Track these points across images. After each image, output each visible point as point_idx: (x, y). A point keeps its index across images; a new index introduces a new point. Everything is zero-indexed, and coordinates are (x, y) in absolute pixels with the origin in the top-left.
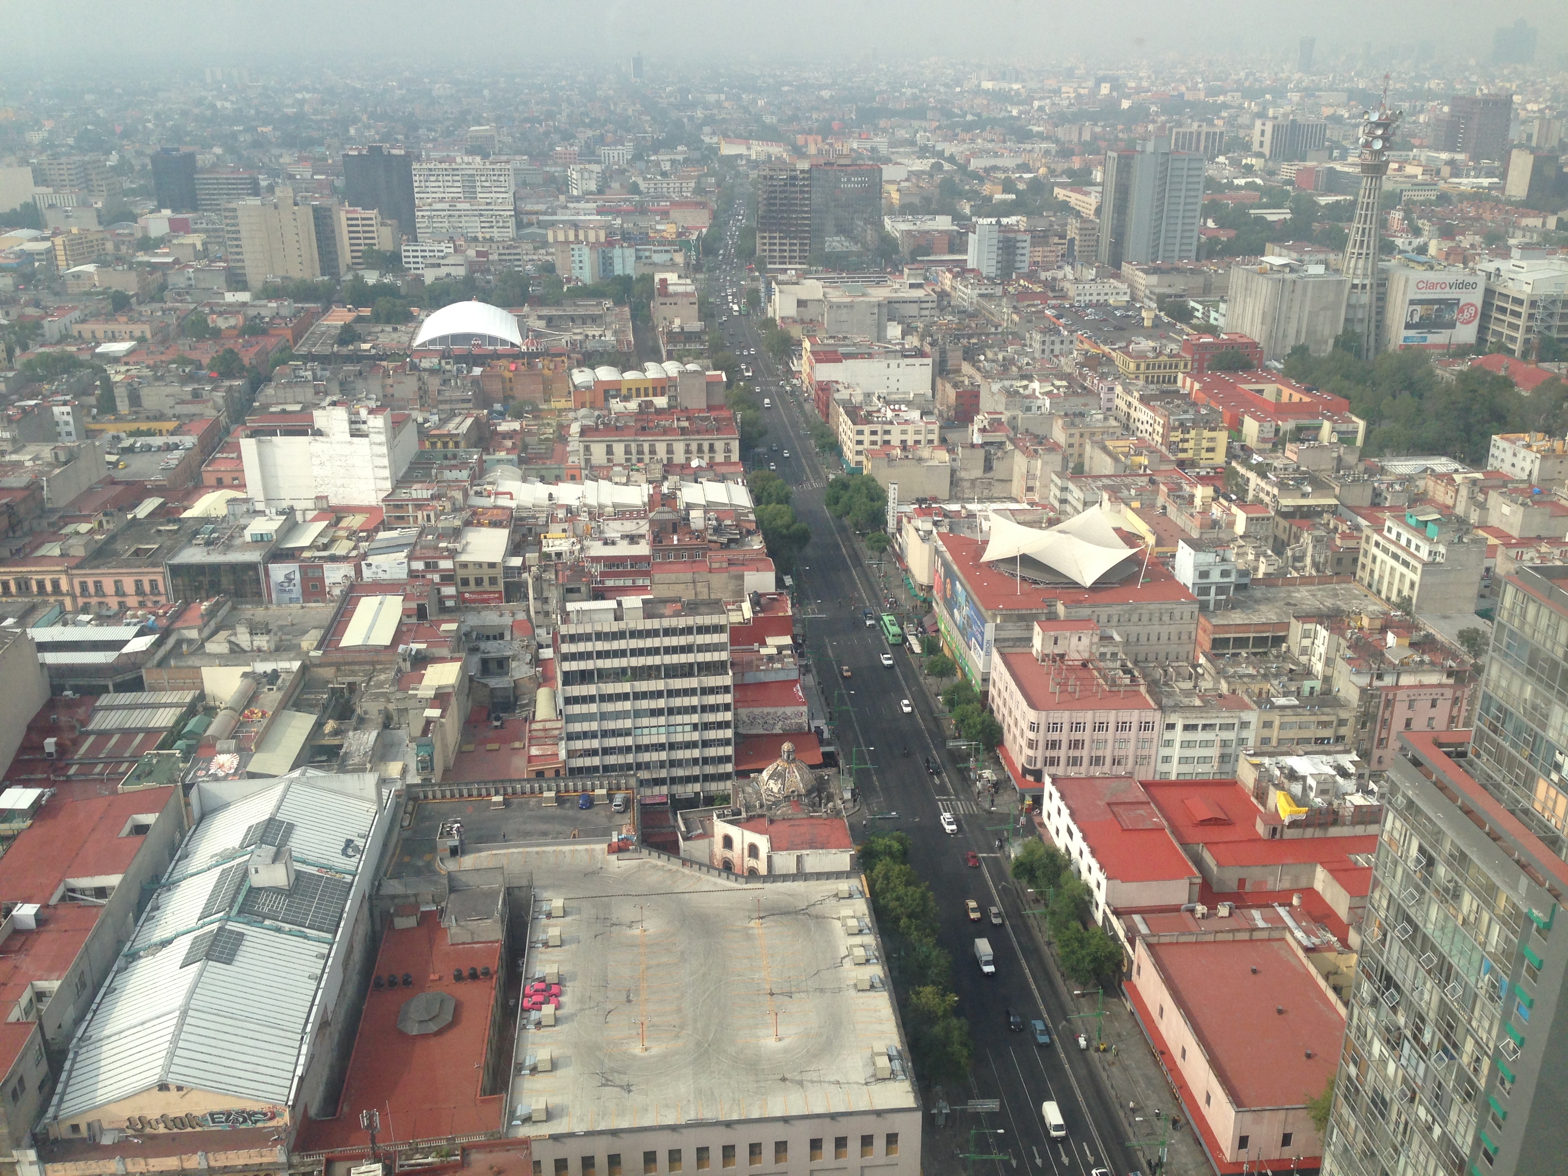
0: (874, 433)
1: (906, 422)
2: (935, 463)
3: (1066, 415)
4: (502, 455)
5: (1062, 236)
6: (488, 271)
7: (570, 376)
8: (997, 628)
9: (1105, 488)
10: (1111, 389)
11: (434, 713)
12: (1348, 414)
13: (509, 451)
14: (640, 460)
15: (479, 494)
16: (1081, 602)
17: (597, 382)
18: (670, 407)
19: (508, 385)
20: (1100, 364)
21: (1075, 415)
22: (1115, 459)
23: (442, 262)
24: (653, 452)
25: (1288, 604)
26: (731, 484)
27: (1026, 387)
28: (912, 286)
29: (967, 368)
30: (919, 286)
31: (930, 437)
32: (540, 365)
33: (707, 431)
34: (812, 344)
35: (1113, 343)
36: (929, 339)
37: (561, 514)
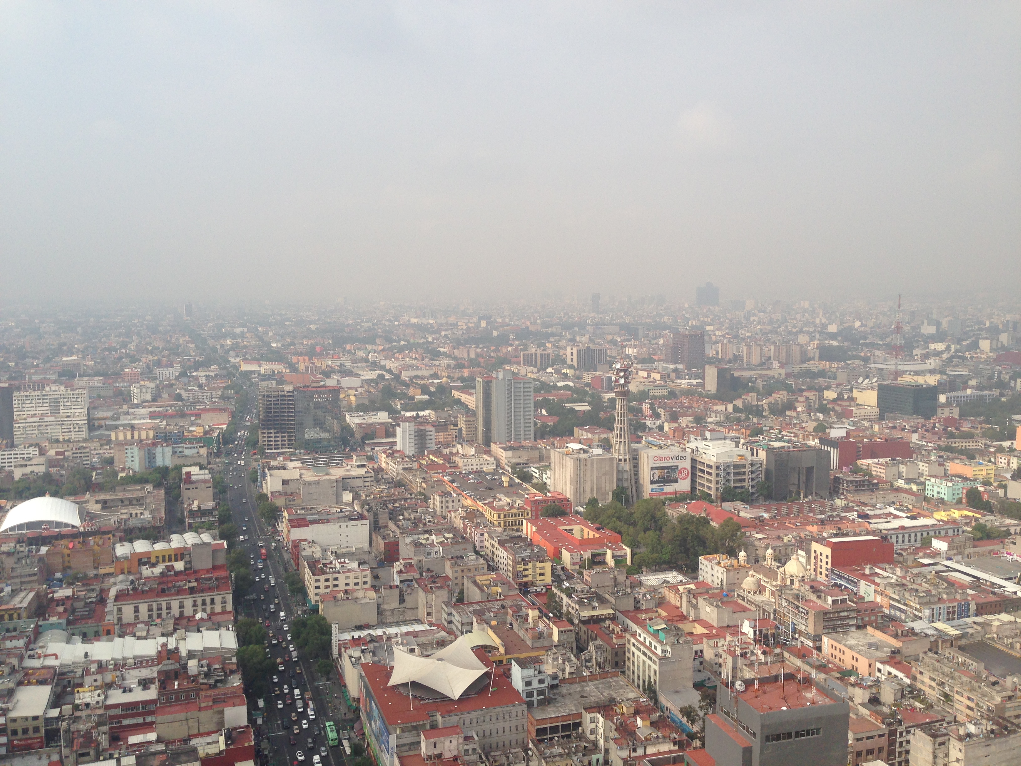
0: (327, 580)
1: (349, 571)
2: (367, 601)
3: (452, 558)
4: (54, 619)
5: (456, 425)
6: (62, 467)
7: (114, 549)
8: (398, 737)
9: (475, 612)
10: (482, 535)
12: (621, 544)
13: (60, 615)
14: (159, 616)
15: (31, 657)
16: (451, 711)
17: (134, 554)
18: (186, 569)
19: (67, 559)
20: (476, 517)
21: (458, 558)
22: (481, 590)
23: (28, 463)
24: (169, 608)
25: (582, 697)
26: (223, 631)
27: (427, 539)
28: (358, 466)
29: (391, 525)
30: (363, 466)
31: (365, 580)
32: (92, 543)
33: (210, 589)
34: (289, 515)
35: (484, 500)
36: (367, 507)
37: (93, 668)
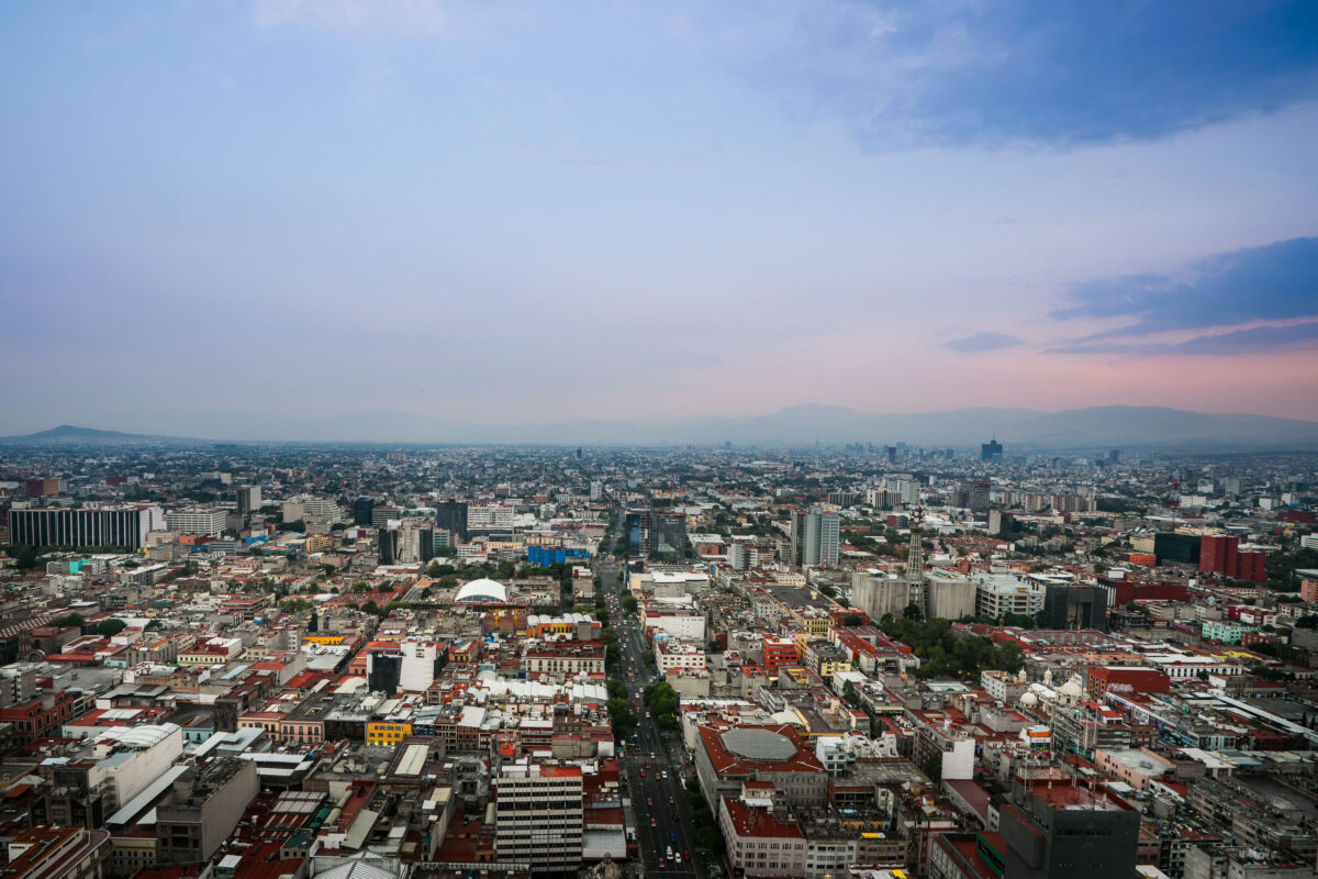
0: (673, 659)
1: (689, 654)
2: (702, 677)
4: (488, 664)
5: (774, 548)
6: (496, 560)
7: (527, 620)
9: (786, 696)
10: (794, 636)
11: (433, 818)
12: (912, 655)
13: (492, 661)
14: (555, 670)
15: (474, 687)
16: (766, 770)
17: (539, 624)
18: (573, 639)
23: (475, 555)
24: (562, 665)
26: (598, 686)
27: (750, 636)
29: (722, 622)
31: (701, 662)
32: (513, 613)
33: (590, 656)
34: (646, 608)
35: (796, 609)
36: (703, 607)
37: (512, 700)
